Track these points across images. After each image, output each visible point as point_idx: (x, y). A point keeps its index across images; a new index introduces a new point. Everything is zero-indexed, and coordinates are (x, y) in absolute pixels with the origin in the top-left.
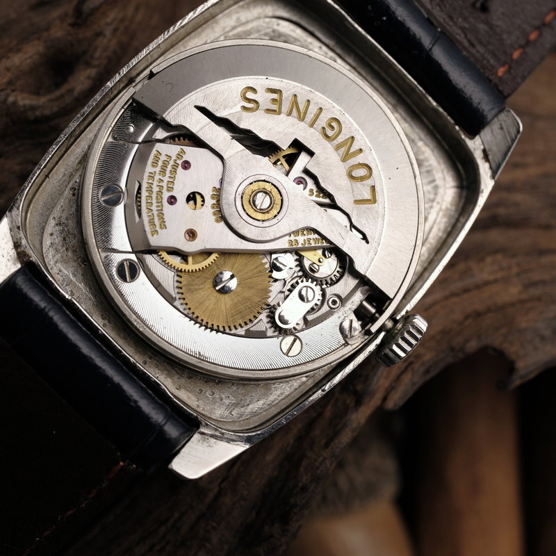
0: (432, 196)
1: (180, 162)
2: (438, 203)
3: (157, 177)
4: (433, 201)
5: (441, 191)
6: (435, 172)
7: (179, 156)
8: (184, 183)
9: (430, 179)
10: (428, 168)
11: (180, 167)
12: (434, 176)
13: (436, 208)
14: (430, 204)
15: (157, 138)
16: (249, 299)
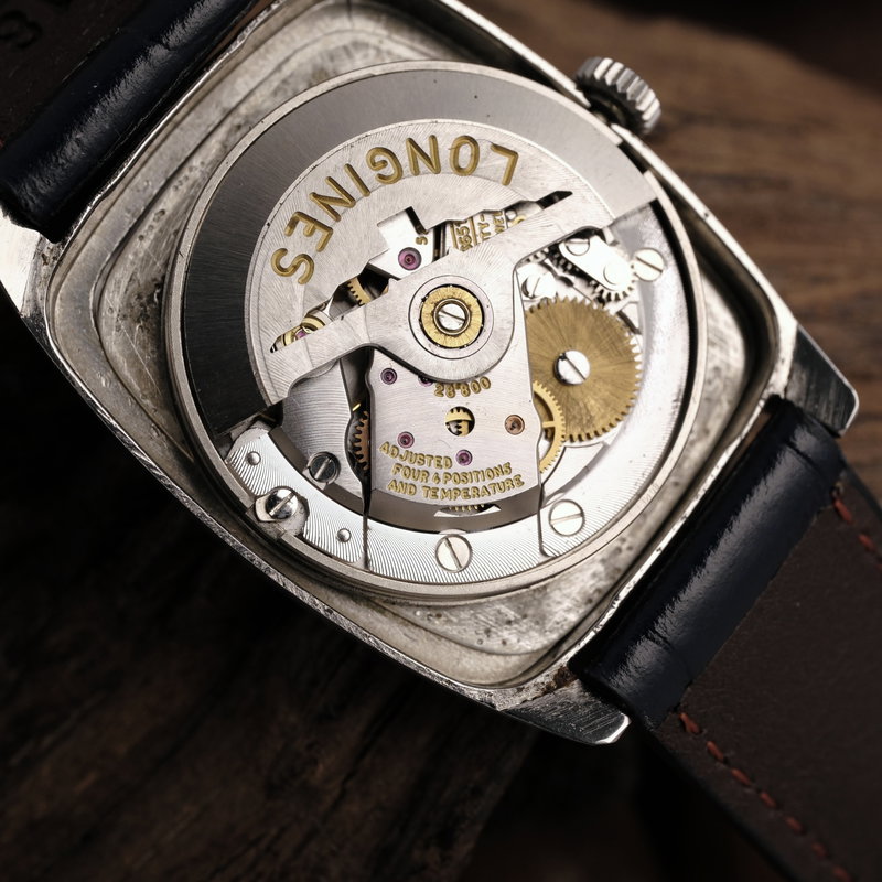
0: (372, 52)
1: (402, 451)
2: (381, 42)
3: (432, 483)
4: (378, 50)
5: (362, 37)
6: (332, 47)
7: (394, 452)
8: (436, 440)
9: (344, 56)
10: (327, 58)
11: (410, 449)
12: (338, 48)
13: (388, 45)
14: (385, 55)
15: (361, 490)
16: (592, 332)
